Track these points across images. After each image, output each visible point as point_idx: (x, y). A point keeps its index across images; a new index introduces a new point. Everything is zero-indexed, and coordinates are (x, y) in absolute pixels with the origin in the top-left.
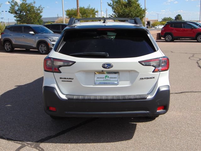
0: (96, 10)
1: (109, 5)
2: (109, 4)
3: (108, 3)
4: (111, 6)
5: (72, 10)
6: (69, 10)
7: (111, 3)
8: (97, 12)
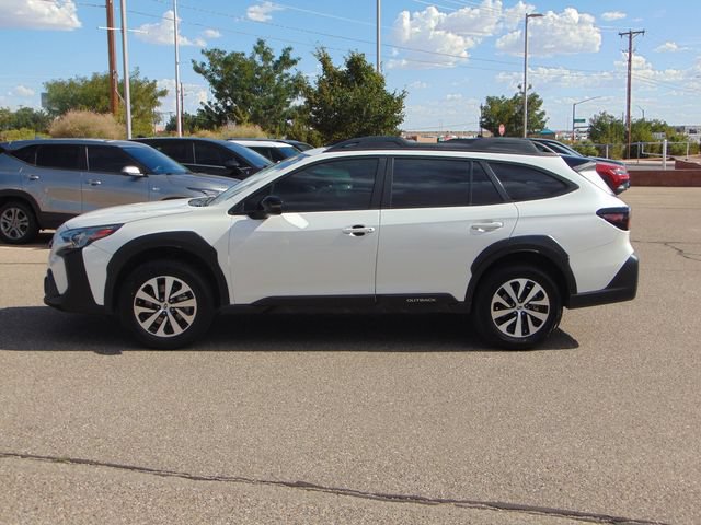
0: (159, 87)
1: (198, 70)
2: (199, 66)
3: (193, 62)
4: (205, 73)
5: (72, 84)
6: (63, 84)
7: (203, 64)
8: (163, 93)
